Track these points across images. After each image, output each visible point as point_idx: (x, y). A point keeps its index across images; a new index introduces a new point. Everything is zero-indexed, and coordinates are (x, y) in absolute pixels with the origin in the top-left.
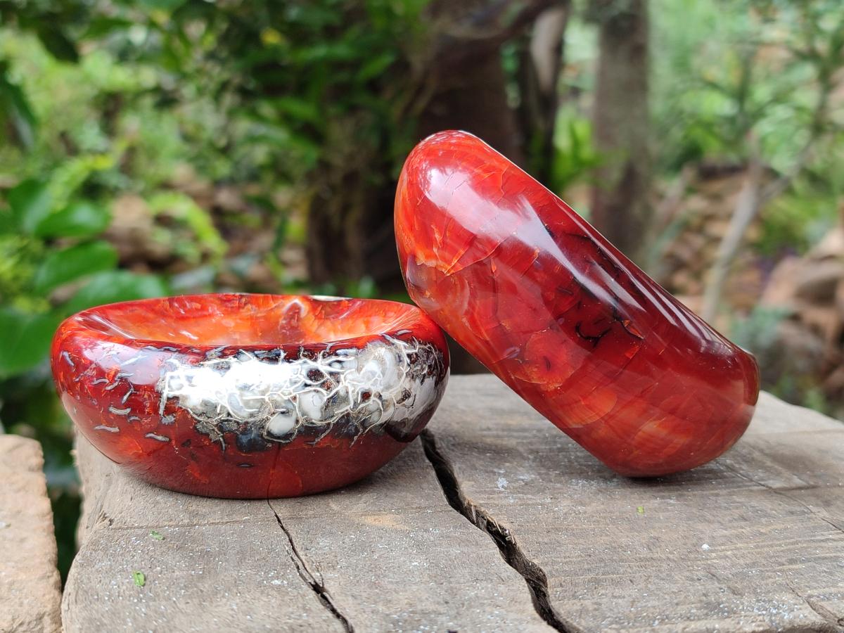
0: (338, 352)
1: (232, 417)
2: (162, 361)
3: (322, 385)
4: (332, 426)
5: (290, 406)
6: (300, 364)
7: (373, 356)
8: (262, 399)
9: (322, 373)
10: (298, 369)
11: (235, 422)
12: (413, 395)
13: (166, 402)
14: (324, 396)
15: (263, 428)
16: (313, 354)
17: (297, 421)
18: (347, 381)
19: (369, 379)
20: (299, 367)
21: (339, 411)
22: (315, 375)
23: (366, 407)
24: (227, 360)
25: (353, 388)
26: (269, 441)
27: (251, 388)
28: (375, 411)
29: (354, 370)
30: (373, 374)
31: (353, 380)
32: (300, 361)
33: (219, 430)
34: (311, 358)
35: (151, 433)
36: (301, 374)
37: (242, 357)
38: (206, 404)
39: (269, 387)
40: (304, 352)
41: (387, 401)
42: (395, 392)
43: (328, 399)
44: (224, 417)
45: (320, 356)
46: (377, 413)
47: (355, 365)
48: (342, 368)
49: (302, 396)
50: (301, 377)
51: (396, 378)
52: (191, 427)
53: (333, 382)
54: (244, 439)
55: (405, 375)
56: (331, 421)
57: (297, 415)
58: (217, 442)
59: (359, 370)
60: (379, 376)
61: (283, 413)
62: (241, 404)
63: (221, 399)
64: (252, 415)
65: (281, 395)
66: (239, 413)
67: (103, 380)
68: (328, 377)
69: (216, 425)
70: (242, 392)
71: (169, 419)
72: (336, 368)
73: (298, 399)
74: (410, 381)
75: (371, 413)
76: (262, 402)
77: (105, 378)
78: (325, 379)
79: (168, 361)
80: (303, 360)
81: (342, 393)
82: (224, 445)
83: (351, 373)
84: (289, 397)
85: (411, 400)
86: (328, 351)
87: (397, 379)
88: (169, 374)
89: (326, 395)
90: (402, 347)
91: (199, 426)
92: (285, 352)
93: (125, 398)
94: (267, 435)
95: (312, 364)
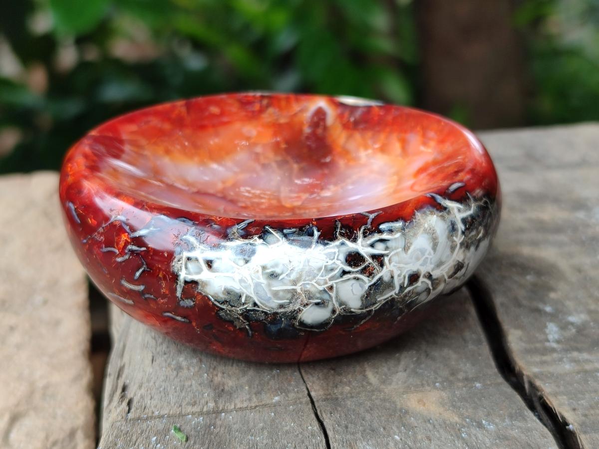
0: (382, 227)
1: (259, 307)
2: (177, 237)
3: (363, 271)
4: (373, 312)
5: (326, 297)
6: (338, 247)
7: (422, 229)
8: (293, 289)
9: (362, 257)
10: (335, 253)
11: (263, 312)
12: (465, 265)
13: (183, 285)
14: (366, 283)
15: (295, 318)
16: (352, 233)
17: (334, 312)
18: (393, 264)
19: (418, 259)
20: (336, 250)
21: (382, 298)
22: (354, 259)
23: (413, 289)
24: (251, 241)
25: (399, 272)
26: (300, 330)
27: (281, 277)
28: (424, 291)
29: (400, 250)
30: (423, 252)
31: (399, 263)
32: (337, 243)
33: (245, 320)
34: (349, 238)
35: (168, 312)
36: (338, 259)
37: (269, 238)
38: (228, 292)
39: (301, 276)
40: (341, 229)
41: (437, 279)
42: (448, 267)
43: (370, 286)
44: (250, 306)
45: (360, 234)
46: (425, 293)
47: (401, 243)
48: (387, 248)
49: (339, 286)
50: (338, 262)
51: (448, 251)
52: (213, 313)
53: (376, 267)
54: (274, 329)
55: (458, 246)
56: (373, 308)
57: (334, 305)
58: (243, 330)
59: (406, 249)
60: (430, 254)
61: (317, 304)
62: (269, 295)
63: (246, 288)
64: (281, 306)
65: (316, 284)
66: (267, 304)
67: (112, 249)
68: (370, 260)
69: (241, 315)
70: (270, 282)
71: (189, 303)
72: (379, 249)
73: (335, 289)
74: (464, 251)
75: (418, 294)
76: (294, 293)
77: (114, 247)
78: (367, 263)
79: (184, 237)
80: (341, 241)
81: (386, 278)
82: (250, 332)
83: (397, 254)
84: (325, 286)
85: (463, 270)
86: (369, 226)
87: (450, 252)
88: (186, 254)
89: (367, 282)
90: (456, 211)
91: (222, 314)
92: (318, 231)
93: (138, 274)
94: (299, 326)
95: (351, 246)
